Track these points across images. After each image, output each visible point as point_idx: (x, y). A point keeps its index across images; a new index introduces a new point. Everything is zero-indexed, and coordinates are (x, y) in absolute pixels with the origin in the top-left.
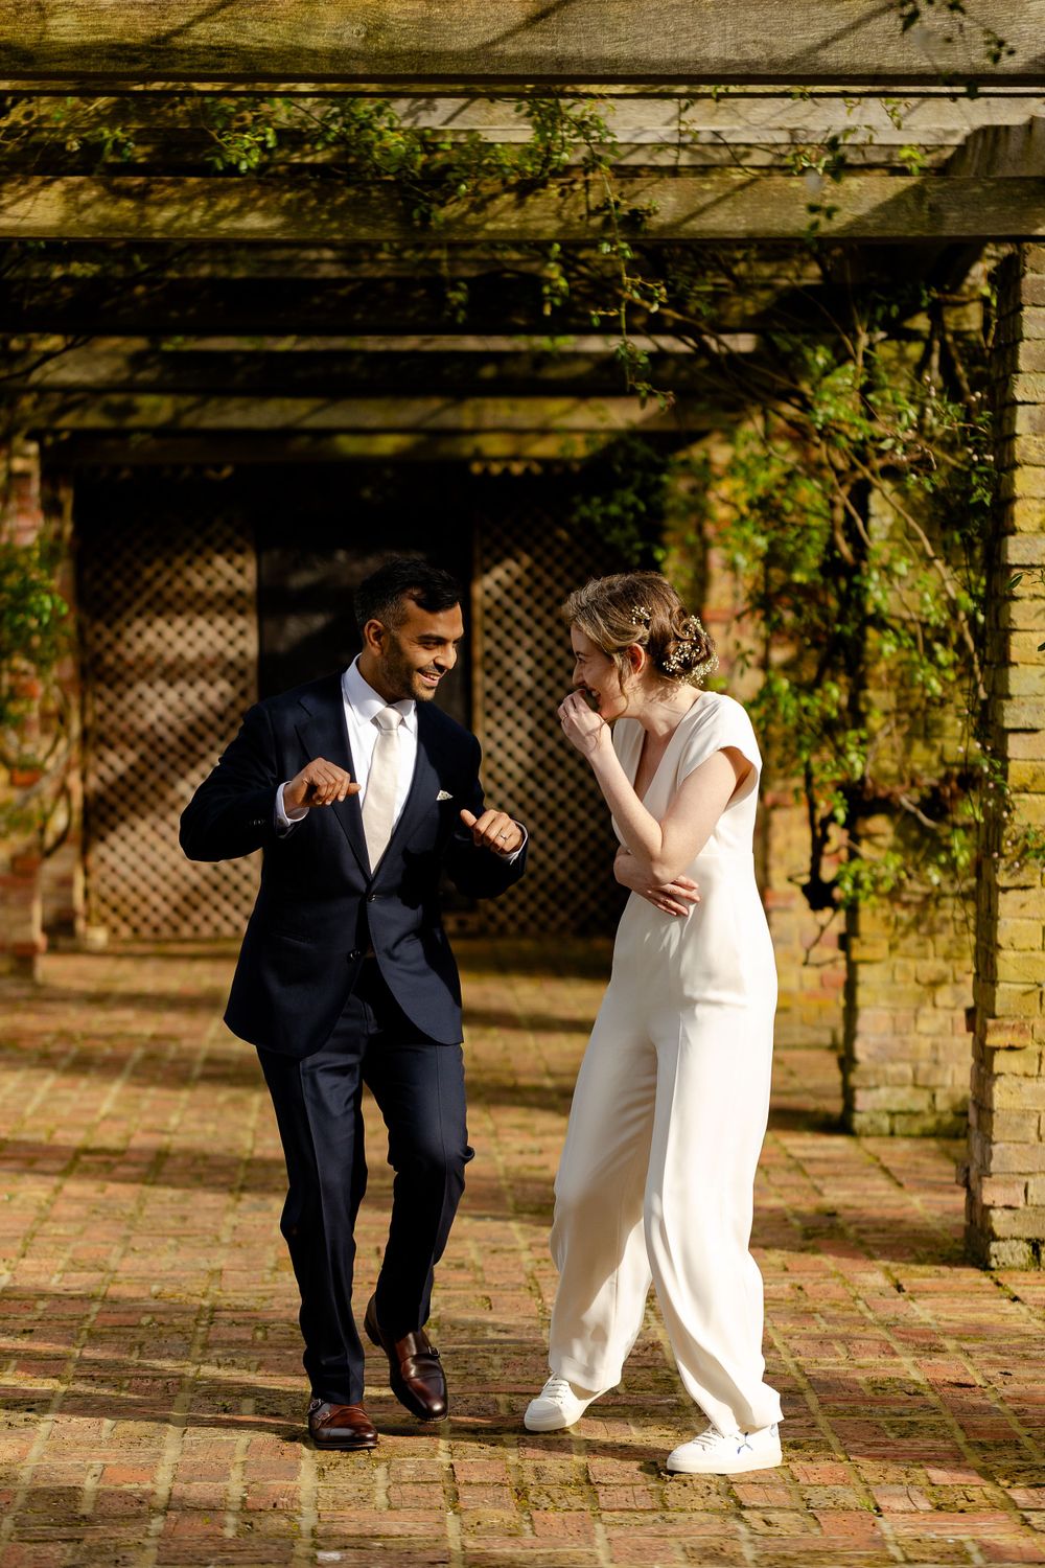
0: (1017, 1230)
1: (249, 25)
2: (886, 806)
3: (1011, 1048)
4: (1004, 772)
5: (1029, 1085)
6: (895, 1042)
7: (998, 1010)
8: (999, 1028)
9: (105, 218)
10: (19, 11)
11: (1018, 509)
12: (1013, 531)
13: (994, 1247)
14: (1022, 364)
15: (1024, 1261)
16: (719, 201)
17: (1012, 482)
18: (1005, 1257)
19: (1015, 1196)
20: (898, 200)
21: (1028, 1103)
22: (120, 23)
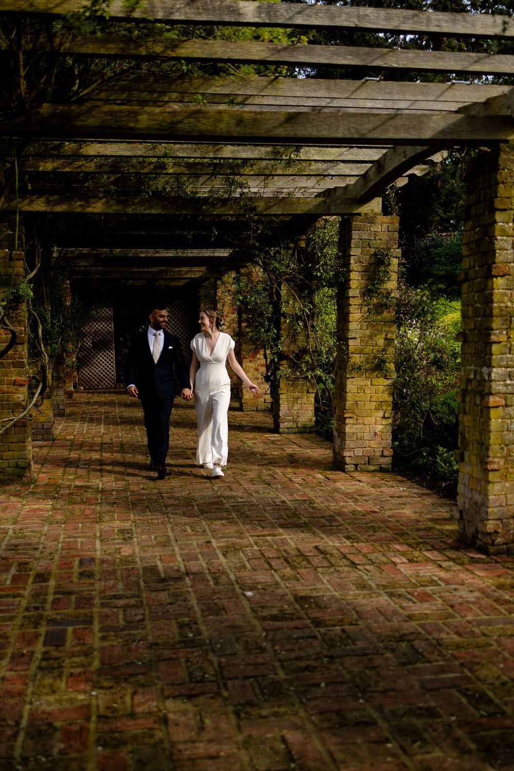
0: (352, 462)
1: (201, 120)
2: (287, 358)
3: (350, 417)
4: (348, 349)
5: (354, 426)
6: (288, 412)
7: (347, 408)
8: (348, 413)
9: (115, 210)
10: (130, 114)
11: (351, 282)
12: (350, 288)
13: (346, 466)
14: (352, 246)
15: (353, 469)
16: (275, 204)
17: (349, 275)
18: (349, 469)
19: (351, 454)
20: (319, 204)
21: (354, 431)
22: (161, 118)
